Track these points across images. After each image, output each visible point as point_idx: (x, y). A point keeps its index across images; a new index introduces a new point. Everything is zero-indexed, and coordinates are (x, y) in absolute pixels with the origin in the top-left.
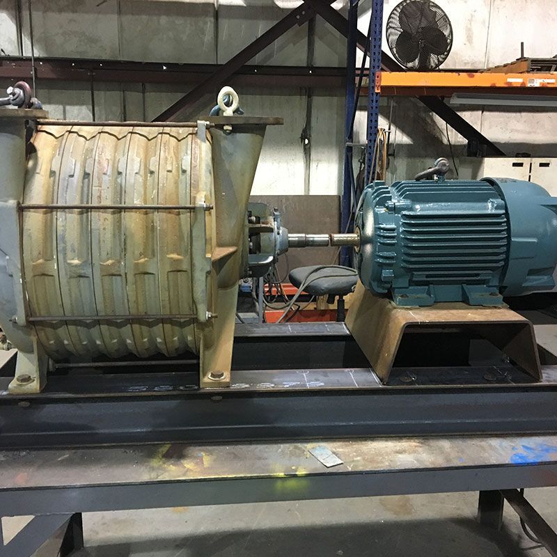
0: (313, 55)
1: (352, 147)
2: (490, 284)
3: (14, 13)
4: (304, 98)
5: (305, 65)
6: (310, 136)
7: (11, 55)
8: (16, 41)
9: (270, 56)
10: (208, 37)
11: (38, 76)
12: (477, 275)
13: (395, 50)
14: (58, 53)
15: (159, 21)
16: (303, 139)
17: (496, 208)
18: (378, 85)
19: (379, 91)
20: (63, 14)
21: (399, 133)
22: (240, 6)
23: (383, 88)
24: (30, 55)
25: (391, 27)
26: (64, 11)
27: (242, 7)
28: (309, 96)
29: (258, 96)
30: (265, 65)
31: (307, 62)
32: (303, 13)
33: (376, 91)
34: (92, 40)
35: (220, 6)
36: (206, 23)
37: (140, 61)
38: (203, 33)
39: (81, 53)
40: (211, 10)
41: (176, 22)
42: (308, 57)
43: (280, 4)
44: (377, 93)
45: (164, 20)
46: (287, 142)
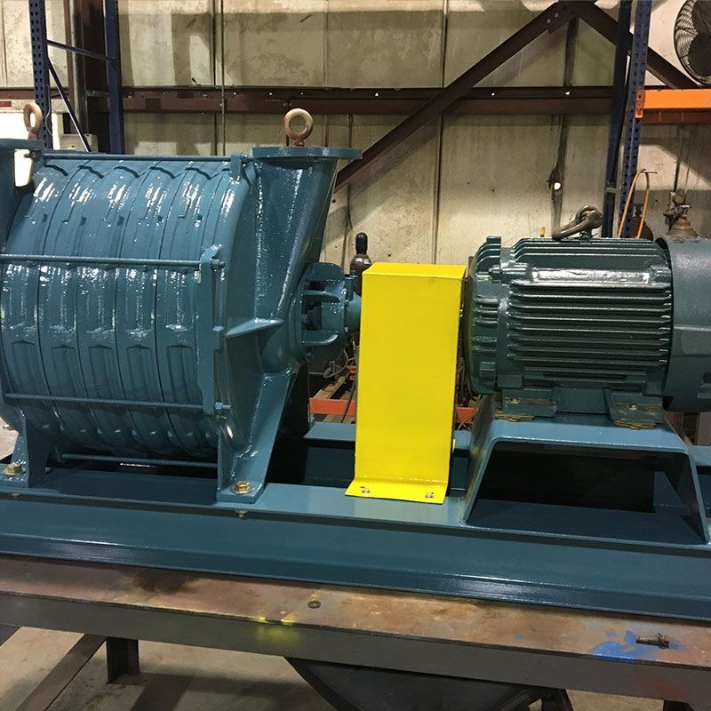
0: (572, 71)
1: (614, 194)
2: (649, 392)
3: (207, 34)
4: (557, 129)
5: (561, 85)
6: (563, 179)
7: (203, 84)
8: (208, 69)
9: (513, 75)
10: (434, 53)
11: (228, 109)
12: (624, 377)
13: (686, 58)
14: (253, 82)
15: (373, 36)
16: (552, 182)
17: (658, 280)
18: (639, 107)
19: (641, 117)
20: (262, 33)
21: (692, 175)
22: (476, 12)
23: (646, 112)
24: (221, 84)
25: (680, 28)
26: (263, 30)
27: (480, 12)
28: (565, 126)
29: (494, 128)
30: (505, 86)
31: (565, 80)
32: (557, 15)
33: (637, 116)
34: (292, 64)
35: (450, 13)
36: (430, 36)
37: (348, 87)
38: (427, 49)
39: (279, 79)
40: (439, 18)
41: (394, 37)
42: (565, 74)
43: (531, 6)
44: (638, 120)
45: (379, 35)
46: (530, 187)
